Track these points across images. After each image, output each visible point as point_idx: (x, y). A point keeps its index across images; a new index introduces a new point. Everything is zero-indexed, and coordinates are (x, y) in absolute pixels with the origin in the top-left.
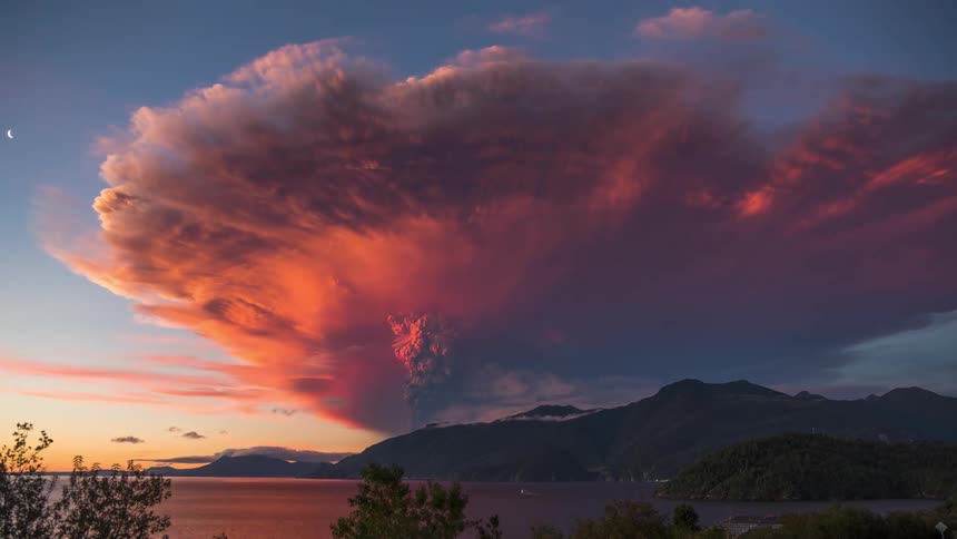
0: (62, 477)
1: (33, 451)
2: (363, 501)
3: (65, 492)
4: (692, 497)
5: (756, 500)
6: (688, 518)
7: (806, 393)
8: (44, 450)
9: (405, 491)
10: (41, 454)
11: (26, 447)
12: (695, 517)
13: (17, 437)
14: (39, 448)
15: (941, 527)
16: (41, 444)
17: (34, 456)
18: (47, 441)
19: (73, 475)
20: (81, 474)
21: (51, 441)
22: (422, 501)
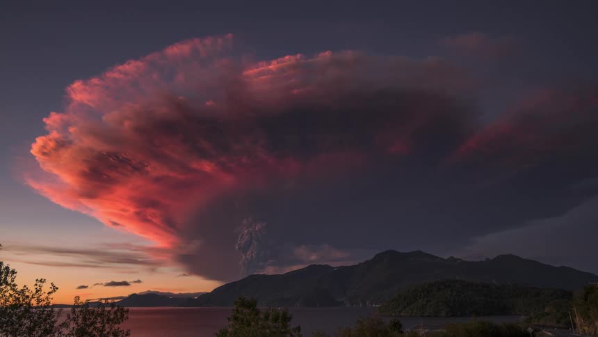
0: (65, 309)
1: (46, 295)
2: (236, 318)
3: (69, 317)
4: (394, 314)
5: (427, 316)
6: (397, 326)
7: (452, 257)
8: (53, 293)
9: (257, 313)
10: (51, 296)
11: (42, 292)
12: (401, 325)
13: (36, 287)
14: (49, 293)
15: (530, 330)
16: (51, 290)
17: (47, 298)
18: (55, 289)
19: (74, 307)
20: (78, 306)
21: (57, 288)
22: (267, 317)
